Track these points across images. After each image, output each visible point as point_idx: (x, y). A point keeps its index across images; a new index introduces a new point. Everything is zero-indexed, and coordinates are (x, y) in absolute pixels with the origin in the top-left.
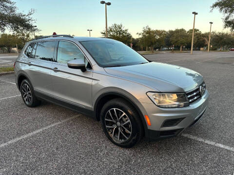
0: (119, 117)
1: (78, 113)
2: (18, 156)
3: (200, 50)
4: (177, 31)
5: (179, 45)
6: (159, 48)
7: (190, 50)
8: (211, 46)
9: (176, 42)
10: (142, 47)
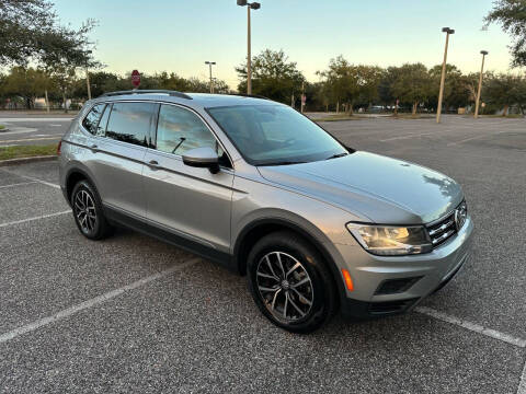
0: (286, 271)
1: (195, 256)
2: (79, 344)
3: (456, 112)
4: (407, 69)
5: (410, 101)
6: (365, 106)
7: (435, 112)
8: (483, 105)
9: (404, 94)
10: (326, 103)
